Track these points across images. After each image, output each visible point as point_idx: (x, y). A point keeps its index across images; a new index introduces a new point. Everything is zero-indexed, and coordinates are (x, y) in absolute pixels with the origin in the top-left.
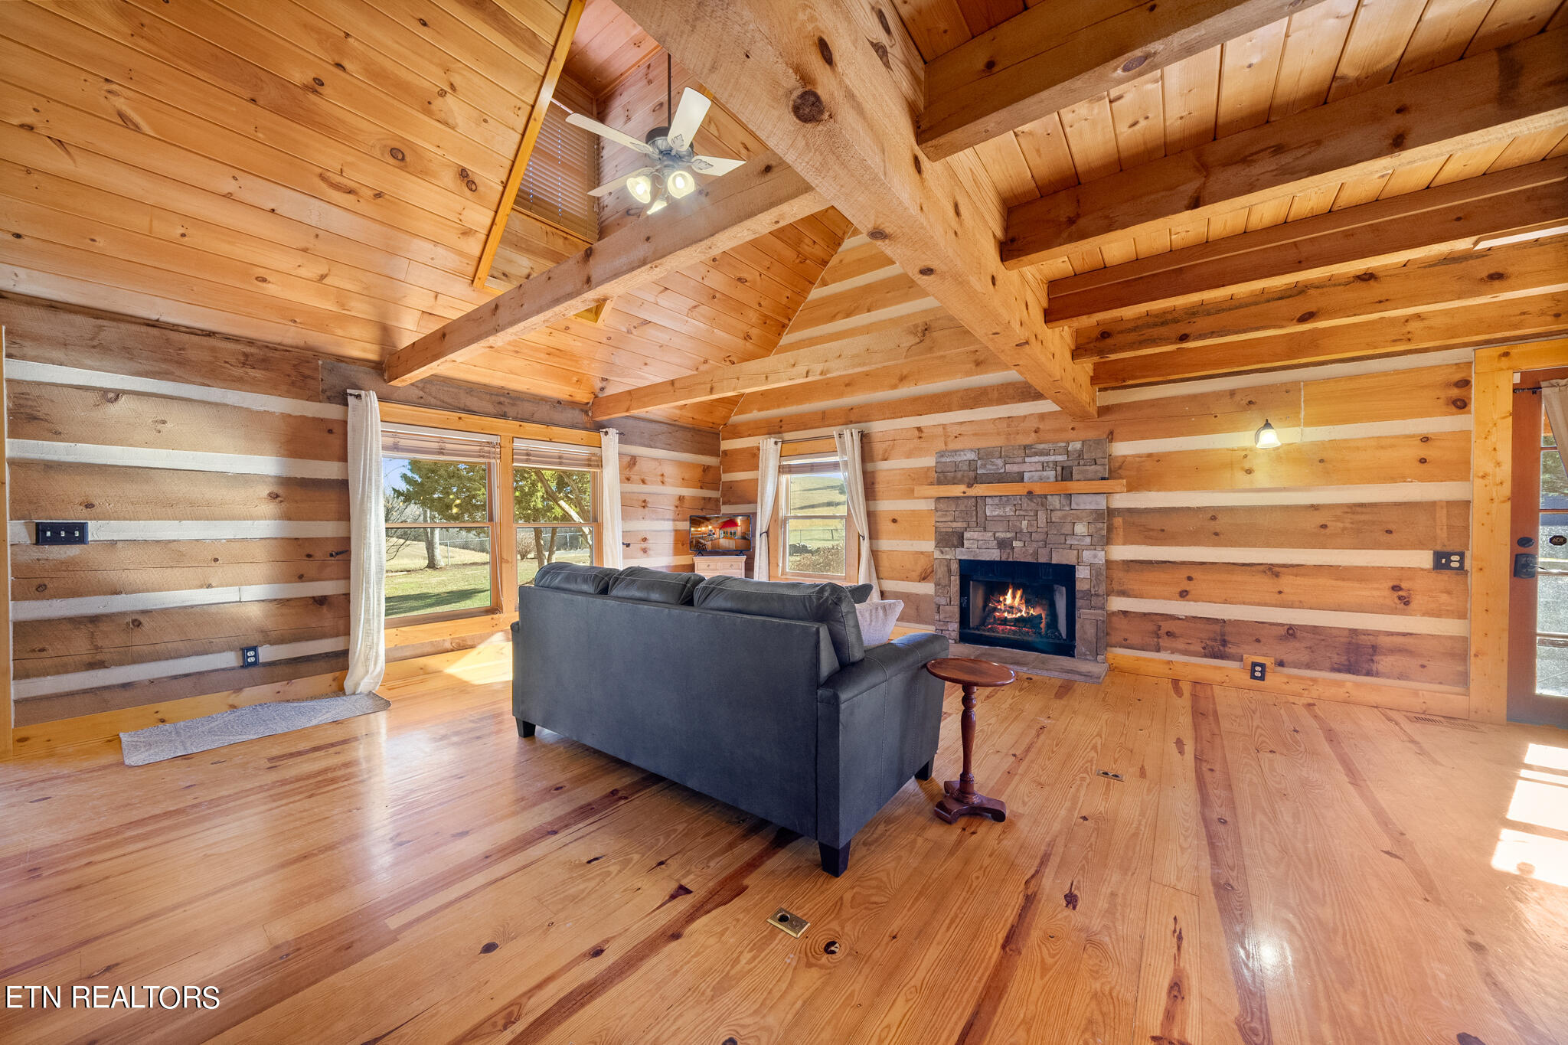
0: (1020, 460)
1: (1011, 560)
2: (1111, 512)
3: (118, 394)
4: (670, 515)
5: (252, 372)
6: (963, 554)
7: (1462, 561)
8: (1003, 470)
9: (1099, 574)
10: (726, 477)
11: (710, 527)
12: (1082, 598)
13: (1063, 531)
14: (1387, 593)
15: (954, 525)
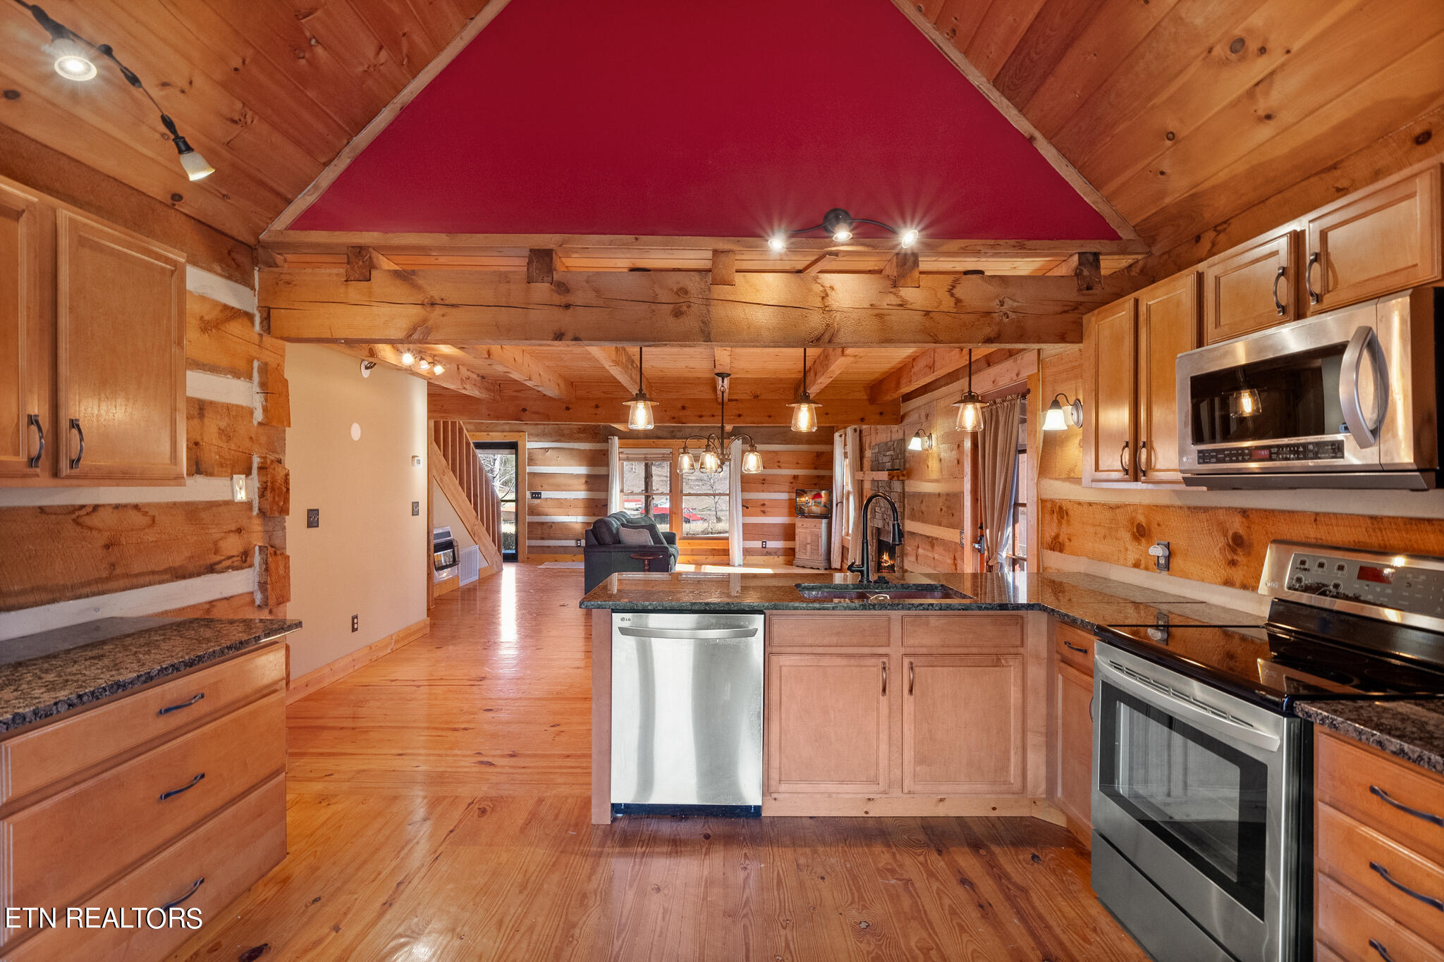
3: (549, 448)
4: (787, 488)
5: (581, 435)
11: (807, 498)
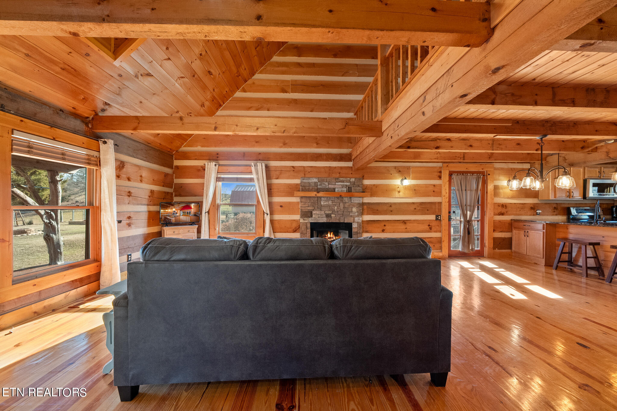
0: (334, 183)
1: (330, 222)
2: (363, 204)
4: (145, 201)
6: (311, 220)
7: (440, 218)
8: (328, 187)
9: (360, 225)
10: (177, 181)
11: (174, 210)
12: (355, 235)
13: (349, 211)
14: (427, 227)
15: (309, 208)
